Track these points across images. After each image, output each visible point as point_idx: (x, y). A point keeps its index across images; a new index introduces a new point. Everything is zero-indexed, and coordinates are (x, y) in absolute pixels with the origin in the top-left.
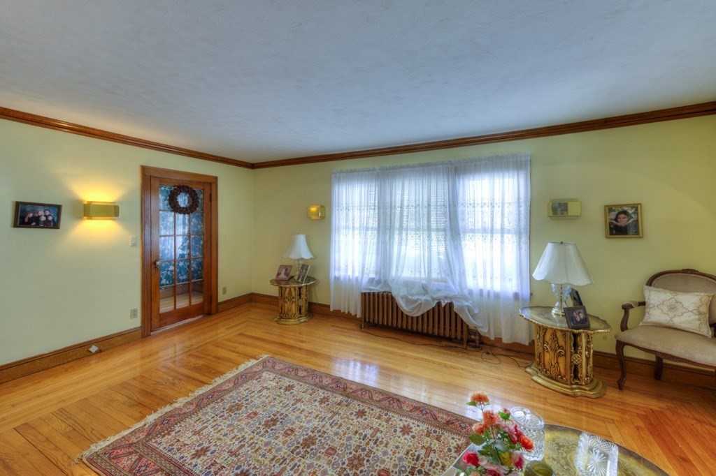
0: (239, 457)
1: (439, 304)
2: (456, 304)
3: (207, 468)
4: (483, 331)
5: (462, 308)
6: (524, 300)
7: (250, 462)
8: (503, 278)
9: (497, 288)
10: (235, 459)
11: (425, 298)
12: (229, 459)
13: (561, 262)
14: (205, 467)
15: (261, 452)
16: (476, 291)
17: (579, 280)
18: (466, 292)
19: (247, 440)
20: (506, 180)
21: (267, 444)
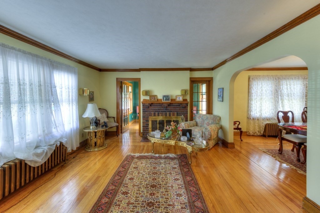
0: (173, 202)
2: (63, 141)
3: (185, 209)
7: (173, 197)
10: (175, 202)
12: (177, 205)
14: (185, 210)
15: (167, 197)
19: (165, 206)
21: (162, 197)
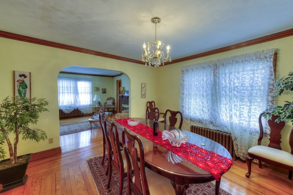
1: (75, 109)
2: (79, 108)
4: (84, 113)
5: (80, 109)
6: (91, 105)
8: (88, 102)
9: (87, 104)
11: (71, 108)
13: (97, 98)
16: (82, 105)
17: (100, 100)
18: (80, 106)
20: (86, 83)
